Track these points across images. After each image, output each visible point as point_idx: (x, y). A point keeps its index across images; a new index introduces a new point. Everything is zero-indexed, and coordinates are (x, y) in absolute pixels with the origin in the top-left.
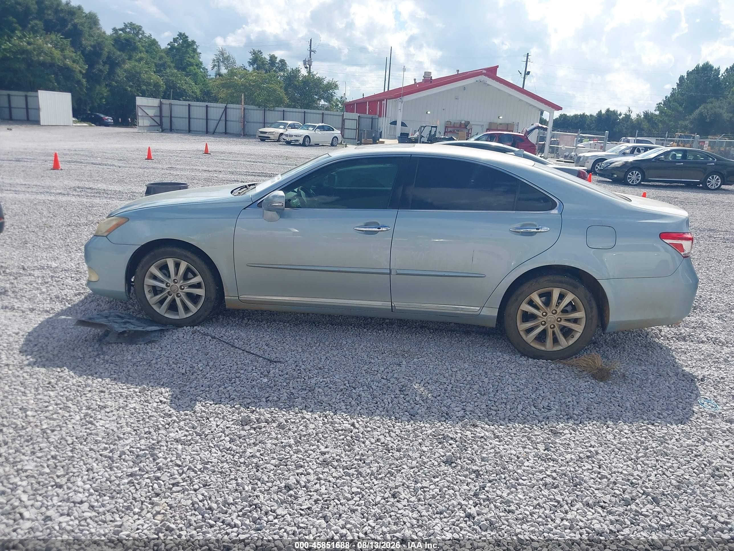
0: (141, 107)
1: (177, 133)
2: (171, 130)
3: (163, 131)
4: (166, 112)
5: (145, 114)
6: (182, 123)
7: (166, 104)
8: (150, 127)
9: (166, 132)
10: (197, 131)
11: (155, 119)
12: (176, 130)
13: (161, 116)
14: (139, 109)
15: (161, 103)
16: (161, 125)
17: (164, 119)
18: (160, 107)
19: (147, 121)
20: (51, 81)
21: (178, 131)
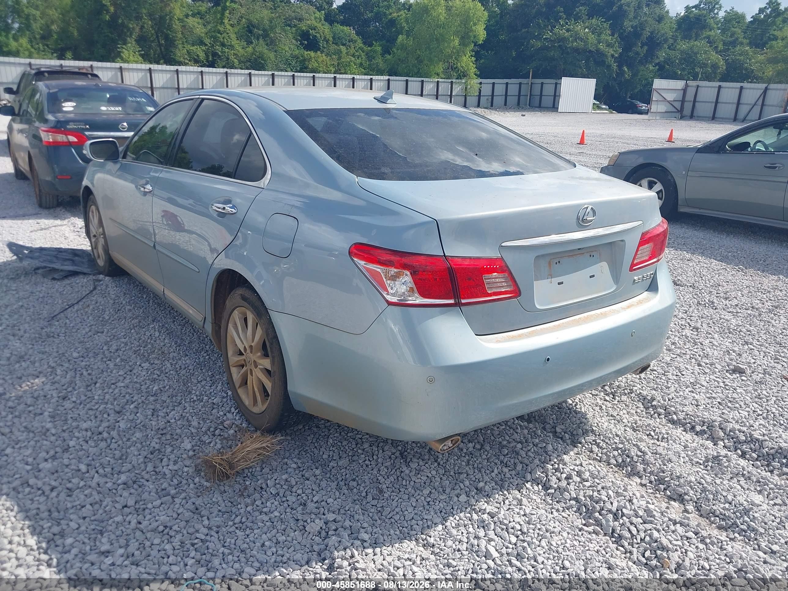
0: (659, 91)
1: (697, 120)
2: (692, 117)
3: (682, 118)
4: (690, 96)
5: (661, 99)
6: (708, 109)
7: (692, 86)
8: (666, 114)
9: (685, 120)
10: (722, 118)
11: (675, 104)
12: (698, 117)
13: (683, 101)
14: (655, 92)
15: (687, 85)
16: (681, 111)
17: (686, 104)
18: (685, 91)
19: (663, 106)
20: (581, 68)
21: (700, 118)
